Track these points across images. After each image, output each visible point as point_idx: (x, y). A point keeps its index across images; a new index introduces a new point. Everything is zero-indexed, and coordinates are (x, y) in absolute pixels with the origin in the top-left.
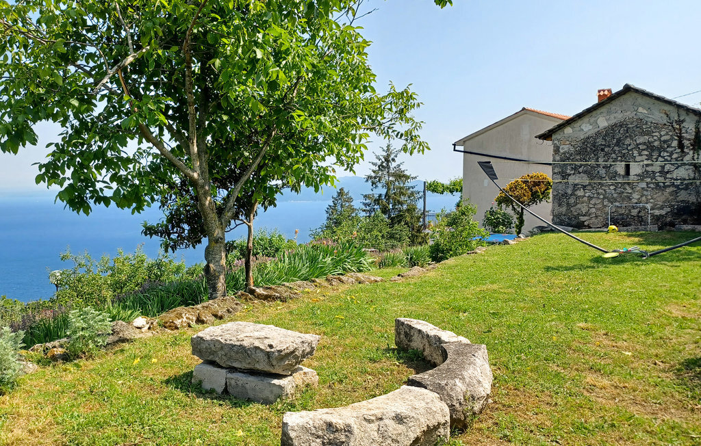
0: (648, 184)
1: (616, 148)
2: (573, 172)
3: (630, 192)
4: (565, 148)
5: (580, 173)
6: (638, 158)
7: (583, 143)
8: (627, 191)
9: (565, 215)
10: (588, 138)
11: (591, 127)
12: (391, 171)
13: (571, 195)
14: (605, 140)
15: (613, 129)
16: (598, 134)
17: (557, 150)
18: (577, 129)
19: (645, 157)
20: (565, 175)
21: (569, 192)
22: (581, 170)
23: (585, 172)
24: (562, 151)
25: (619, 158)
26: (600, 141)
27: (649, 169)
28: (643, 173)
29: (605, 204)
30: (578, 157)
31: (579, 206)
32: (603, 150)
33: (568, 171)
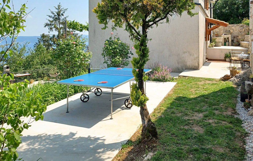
12: (61, 21)
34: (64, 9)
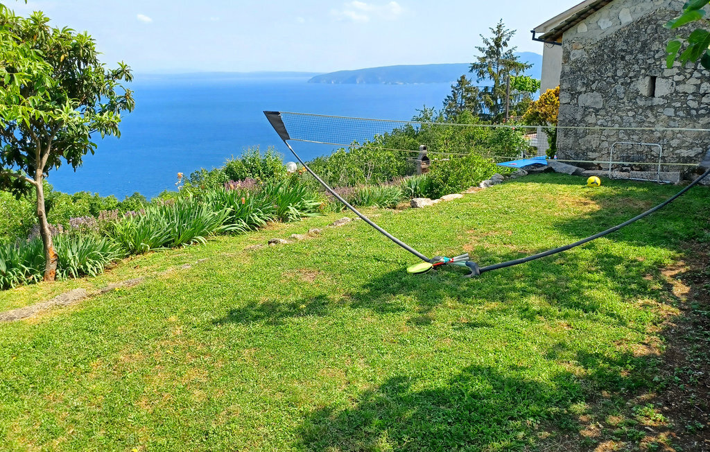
0: (676, 109)
1: (640, 56)
2: (584, 89)
3: (652, 121)
4: (577, 54)
5: (593, 91)
6: (667, 73)
7: (600, 47)
8: (648, 120)
9: (571, 149)
10: (606, 40)
11: (610, 24)
12: (502, 58)
13: (581, 122)
14: (627, 43)
15: (638, 28)
16: (619, 33)
17: (566, 57)
18: (594, 26)
19: (676, 70)
20: (574, 94)
21: (579, 117)
22: (594, 87)
23: (599, 90)
24: (573, 59)
25: (643, 71)
26: (620, 45)
27: (680, 88)
28: (672, 94)
29: (620, 137)
30: (592, 68)
31: (588, 137)
32: (623, 58)
33: (579, 88)
34: (508, 32)
